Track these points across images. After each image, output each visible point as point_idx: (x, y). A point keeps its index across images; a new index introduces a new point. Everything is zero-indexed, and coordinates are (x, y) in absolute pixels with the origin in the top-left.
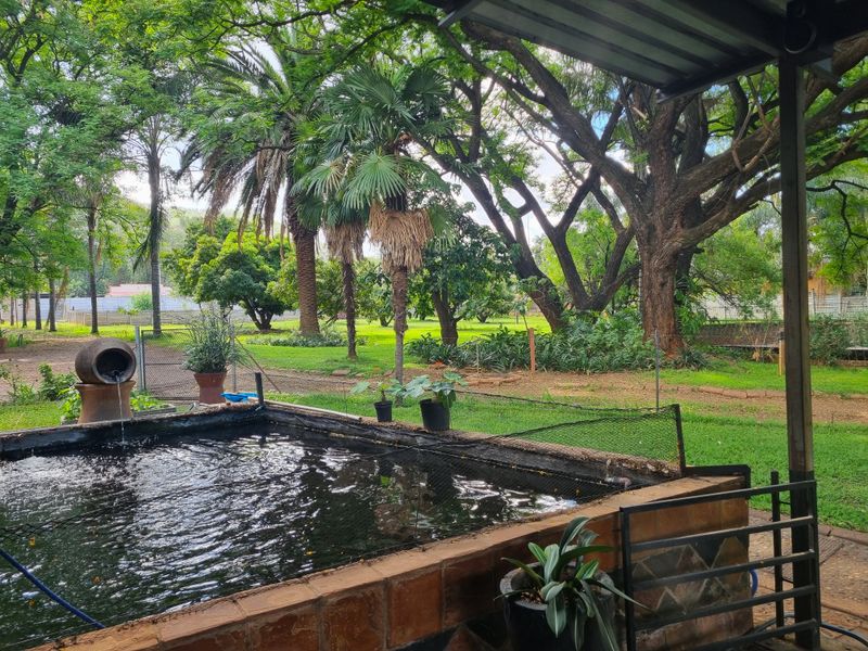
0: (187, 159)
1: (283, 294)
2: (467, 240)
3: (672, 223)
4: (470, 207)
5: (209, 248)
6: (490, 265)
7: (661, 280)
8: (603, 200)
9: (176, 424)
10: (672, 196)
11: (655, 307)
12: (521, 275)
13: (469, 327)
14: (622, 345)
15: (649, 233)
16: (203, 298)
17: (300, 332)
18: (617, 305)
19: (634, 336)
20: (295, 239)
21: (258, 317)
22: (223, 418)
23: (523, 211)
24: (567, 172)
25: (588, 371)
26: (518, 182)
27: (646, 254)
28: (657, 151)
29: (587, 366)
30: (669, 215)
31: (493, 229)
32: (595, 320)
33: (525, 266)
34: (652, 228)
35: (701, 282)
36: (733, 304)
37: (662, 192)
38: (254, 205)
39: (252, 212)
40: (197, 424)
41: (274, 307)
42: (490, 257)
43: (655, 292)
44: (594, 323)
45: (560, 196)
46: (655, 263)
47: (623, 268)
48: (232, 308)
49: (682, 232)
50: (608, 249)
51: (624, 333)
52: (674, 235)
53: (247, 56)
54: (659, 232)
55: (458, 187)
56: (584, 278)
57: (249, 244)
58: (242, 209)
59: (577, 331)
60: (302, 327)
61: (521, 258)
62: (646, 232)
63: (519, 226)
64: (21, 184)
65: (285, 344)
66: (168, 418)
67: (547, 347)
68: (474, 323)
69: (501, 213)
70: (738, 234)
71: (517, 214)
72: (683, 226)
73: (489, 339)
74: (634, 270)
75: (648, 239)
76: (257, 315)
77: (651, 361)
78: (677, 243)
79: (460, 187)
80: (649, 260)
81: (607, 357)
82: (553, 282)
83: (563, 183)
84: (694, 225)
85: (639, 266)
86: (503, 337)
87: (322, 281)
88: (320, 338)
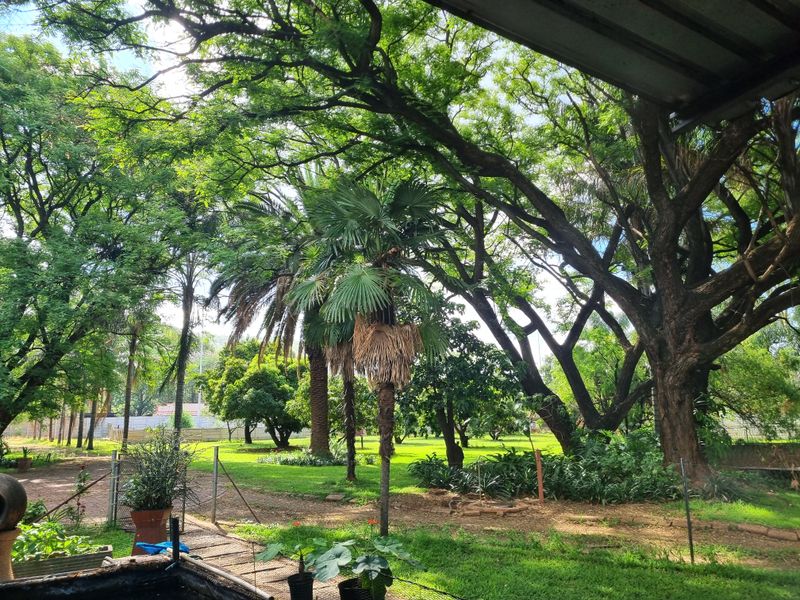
0: (216, 288)
1: (300, 412)
2: (474, 358)
3: (684, 338)
4: (473, 325)
5: (236, 368)
6: (497, 383)
7: (677, 397)
8: (609, 318)
9: (54, 591)
10: (682, 309)
11: (673, 428)
12: (528, 393)
13: (480, 445)
14: (640, 470)
15: (660, 348)
16: (229, 417)
17: (310, 450)
18: (631, 424)
19: (653, 459)
20: (310, 359)
21: (277, 434)
22: (120, 581)
23: (529, 330)
24: (571, 293)
25: (604, 501)
26: (522, 303)
27: (658, 371)
28: (661, 263)
29: (601, 494)
30: (679, 331)
31: (499, 348)
32: (608, 440)
33: (531, 383)
34: (662, 343)
35: (718, 401)
36: (753, 423)
37: (670, 306)
38: (276, 328)
39: (273, 335)
40: (84, 590)
41: (292, 425)
42: (496, 374)
43: (672, 411)
44: (608, 443)
45: (566, 316)
46: (670, 379)
47: (633, 387)
48: (256, 425)
49: (696, 347)
50: (617, 366)
51: (641, 457)
52: (687, 350)
53: (272, 197)
54: (670, 346)
55: (461, 307)
56: (594, 397)
57: (271, 364)
58: (264, 332)
59: (589, 453)
60: (313, 445)
61: (528, 375)
62: (656, 347)
63: (525, 344)
64: (59, 311)
65: (293, 463)
66: (43, 583)
67: (557, 470)
68: (486, 440)
69: (506, 332)
70: (750, 352)
71: (523, 333)
72: (696, 341)
73: (495, 460)
74: (646, 388)
75: (659, 357)
76: (277, 433)
77: (675, 490)
78: (693, 359)
79: (464, 306)
80: (663, 377)
81: (624, 484)
82: (562, 400)
83: (567, 304)
84: (707, 340)
85: (651, 383)
86: (511, 460)
87: (336, 399)
88: (329, 456)
